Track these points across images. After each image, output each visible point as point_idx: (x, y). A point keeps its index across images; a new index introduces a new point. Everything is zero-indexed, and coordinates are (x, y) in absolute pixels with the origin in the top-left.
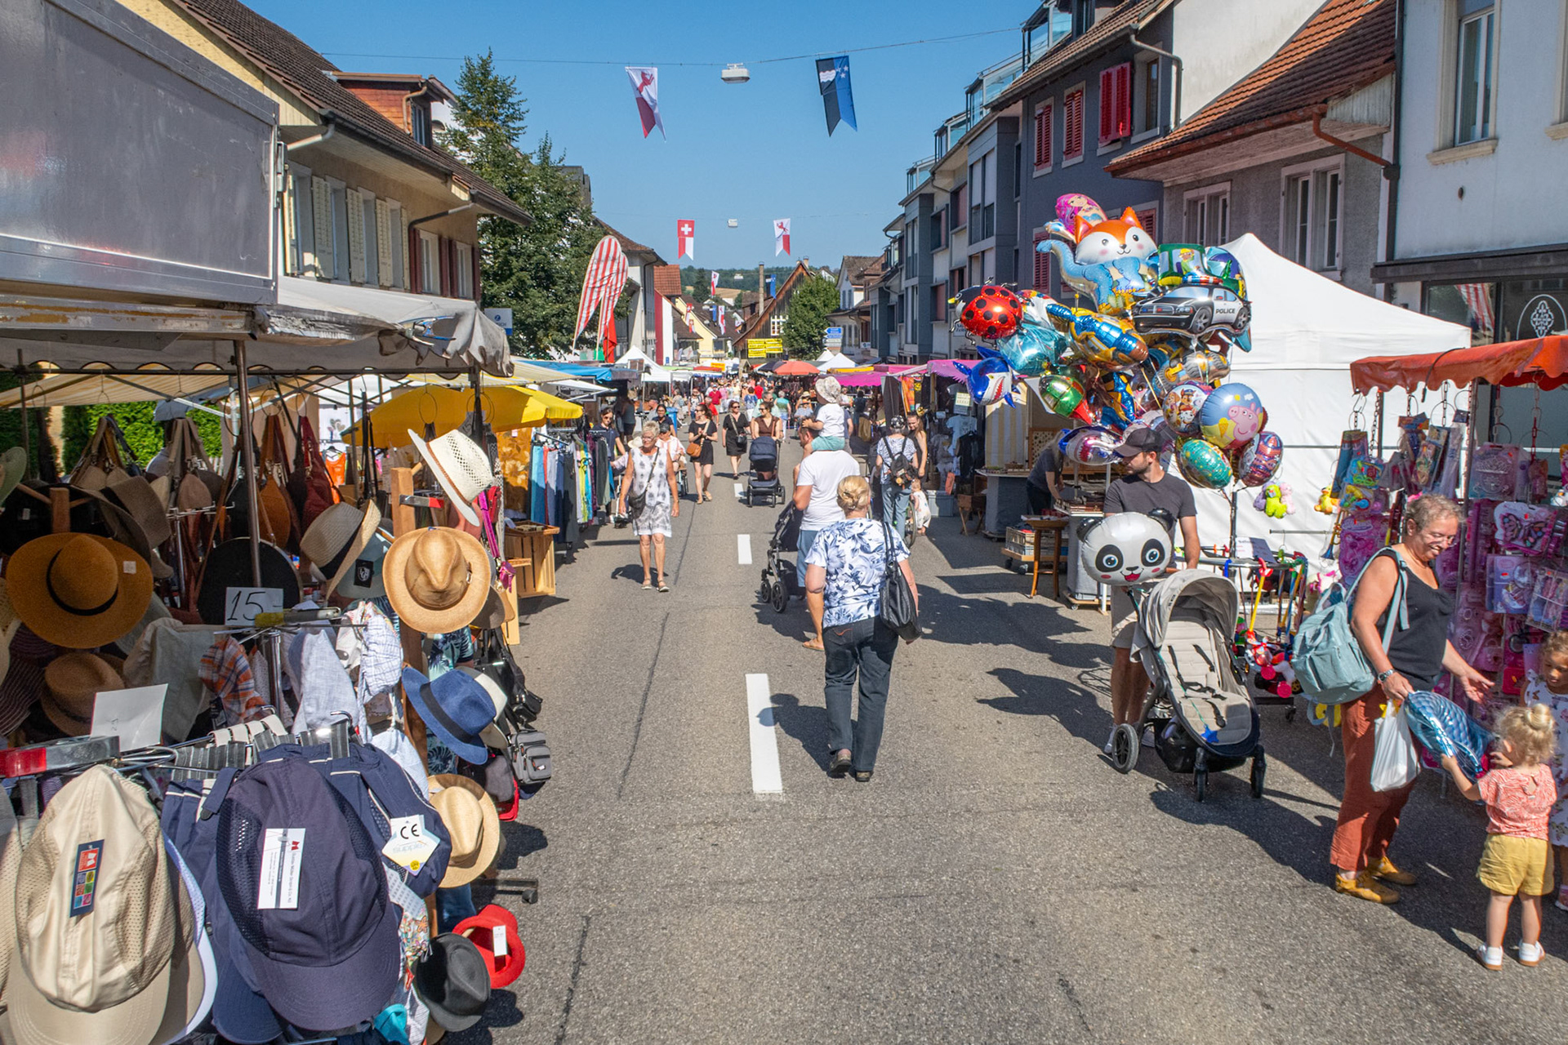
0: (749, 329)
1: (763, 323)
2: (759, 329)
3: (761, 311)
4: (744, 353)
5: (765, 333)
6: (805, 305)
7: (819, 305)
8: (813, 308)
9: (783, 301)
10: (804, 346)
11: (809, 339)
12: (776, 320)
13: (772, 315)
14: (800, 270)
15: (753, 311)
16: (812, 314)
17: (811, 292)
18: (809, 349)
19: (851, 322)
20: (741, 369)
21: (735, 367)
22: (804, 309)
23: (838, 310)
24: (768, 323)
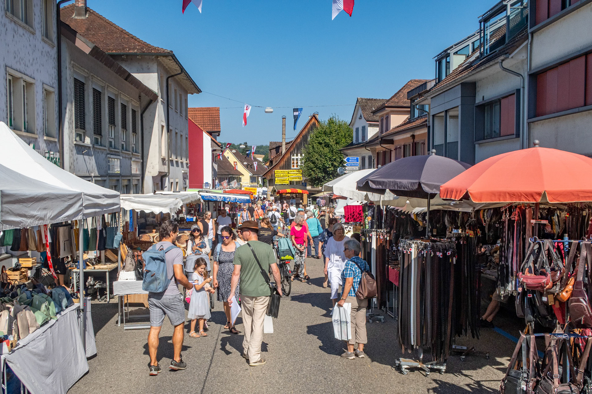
0: (274, 164)
1: (285, 159)
2: (282, 163)
3: (284, 151)
4: (272, 182)
5: (287, 166)
6: (320, 144)
7: (332, 143)
8: (327, 145)
9: (300, 143)
10: (320, 175)
11: (324, 170)
12: (295, 157)
13: (292, 153)
14: (313, 120)
15: (277, 151)
16: (326, 150)
17: (325, 133)
18: (324, 177)
19: (366, 152)
20: (269, 193)
21: (264, 193)
22: (319, 146)
23: (352, 144)
24: (289, 159)
